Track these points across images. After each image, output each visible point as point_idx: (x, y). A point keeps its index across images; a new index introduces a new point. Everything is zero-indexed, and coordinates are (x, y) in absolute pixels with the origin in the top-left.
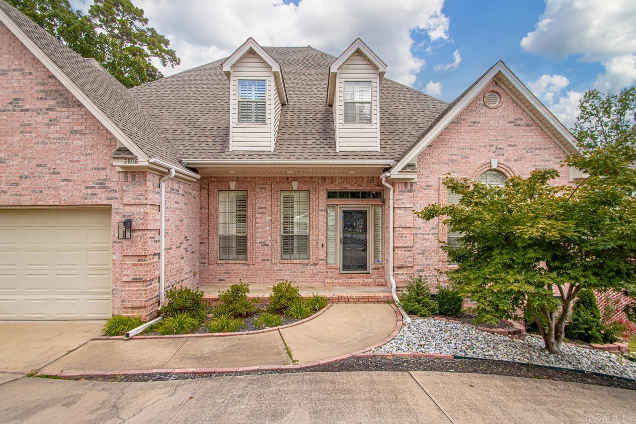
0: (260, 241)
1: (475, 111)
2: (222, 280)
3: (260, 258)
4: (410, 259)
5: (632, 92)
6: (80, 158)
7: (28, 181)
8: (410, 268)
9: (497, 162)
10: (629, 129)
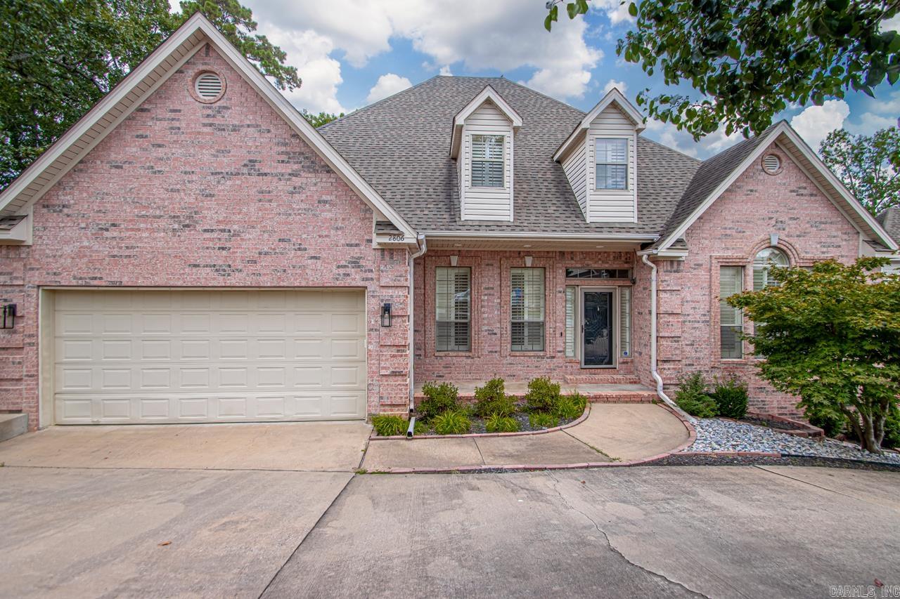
0: (486, 328)
1: (752, 177)
2: (440, 376)
3: (487, 348)
4: (677, 352)
5: (891, 134)
6: (330, 231)
7: (269, 258)
8: (677, 362)
9: (777, 237)
10: (885, 182)
